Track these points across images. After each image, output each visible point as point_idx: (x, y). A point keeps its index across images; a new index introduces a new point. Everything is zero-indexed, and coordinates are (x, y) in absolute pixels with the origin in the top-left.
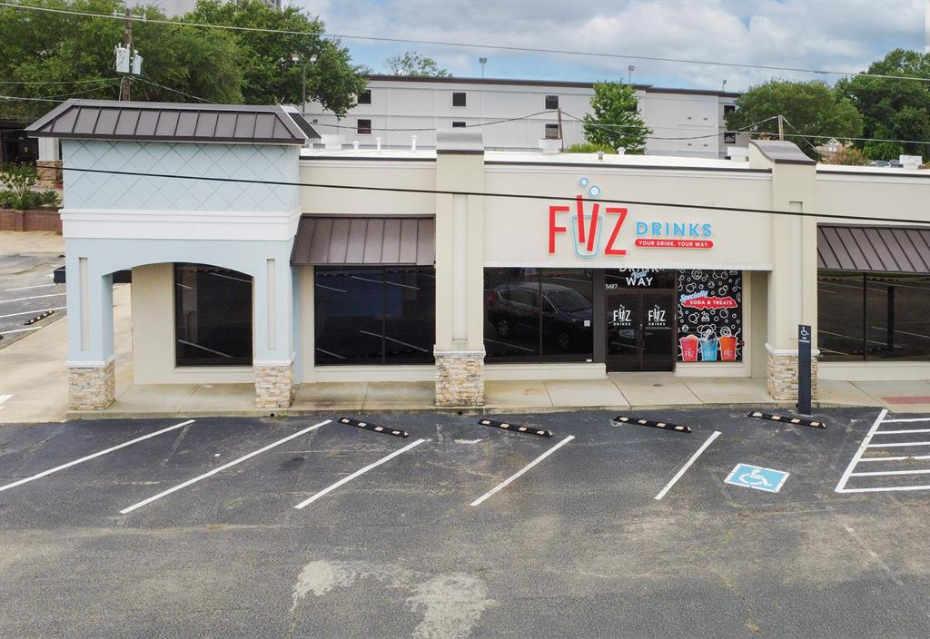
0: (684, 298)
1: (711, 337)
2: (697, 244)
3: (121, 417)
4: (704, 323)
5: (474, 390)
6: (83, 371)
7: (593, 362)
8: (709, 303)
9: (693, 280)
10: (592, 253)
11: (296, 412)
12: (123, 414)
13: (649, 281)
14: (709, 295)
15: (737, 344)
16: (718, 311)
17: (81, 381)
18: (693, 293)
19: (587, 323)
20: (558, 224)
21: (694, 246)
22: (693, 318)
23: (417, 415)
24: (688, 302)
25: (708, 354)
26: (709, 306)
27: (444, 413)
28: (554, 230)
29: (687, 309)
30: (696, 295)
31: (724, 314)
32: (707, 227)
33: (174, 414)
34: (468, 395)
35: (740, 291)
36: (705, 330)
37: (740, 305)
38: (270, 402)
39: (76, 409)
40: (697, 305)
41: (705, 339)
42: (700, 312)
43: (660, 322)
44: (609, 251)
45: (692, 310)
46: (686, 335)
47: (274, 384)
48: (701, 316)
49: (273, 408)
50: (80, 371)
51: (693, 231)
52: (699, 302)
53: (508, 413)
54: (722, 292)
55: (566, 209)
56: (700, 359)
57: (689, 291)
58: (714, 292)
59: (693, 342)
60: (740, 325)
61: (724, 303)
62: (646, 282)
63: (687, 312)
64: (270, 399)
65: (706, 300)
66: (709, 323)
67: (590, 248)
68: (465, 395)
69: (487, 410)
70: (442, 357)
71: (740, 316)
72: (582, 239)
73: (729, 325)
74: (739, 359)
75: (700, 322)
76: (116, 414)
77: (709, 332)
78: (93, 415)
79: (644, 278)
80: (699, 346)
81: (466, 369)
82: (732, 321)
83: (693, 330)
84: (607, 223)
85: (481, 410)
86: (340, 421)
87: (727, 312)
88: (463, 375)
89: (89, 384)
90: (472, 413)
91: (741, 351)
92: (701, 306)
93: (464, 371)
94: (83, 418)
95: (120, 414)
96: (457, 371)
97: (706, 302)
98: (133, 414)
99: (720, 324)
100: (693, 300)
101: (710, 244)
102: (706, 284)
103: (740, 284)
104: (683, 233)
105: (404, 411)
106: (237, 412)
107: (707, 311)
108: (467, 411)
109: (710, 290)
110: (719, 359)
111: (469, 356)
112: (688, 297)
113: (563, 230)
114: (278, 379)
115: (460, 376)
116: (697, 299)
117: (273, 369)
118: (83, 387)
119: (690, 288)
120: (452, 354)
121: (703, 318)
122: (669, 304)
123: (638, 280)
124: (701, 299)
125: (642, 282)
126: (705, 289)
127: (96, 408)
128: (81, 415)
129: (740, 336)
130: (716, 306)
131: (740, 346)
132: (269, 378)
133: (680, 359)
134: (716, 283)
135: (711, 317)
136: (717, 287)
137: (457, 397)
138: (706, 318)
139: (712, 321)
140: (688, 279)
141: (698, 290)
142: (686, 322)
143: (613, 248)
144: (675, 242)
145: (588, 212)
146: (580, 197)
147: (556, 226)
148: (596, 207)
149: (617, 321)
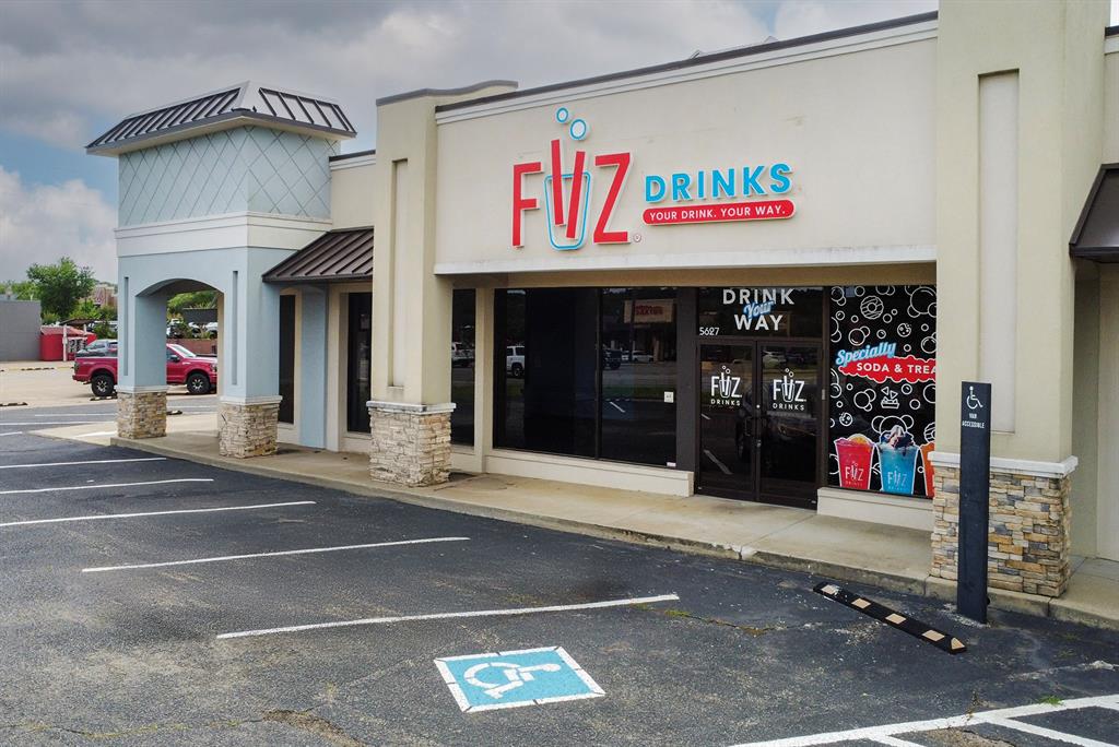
0: (844, 358)
1: (902, 442)
2: (760, 211)
4: (886, 412)
7: (677, 468)
8: (898, 369)
9: (863, 321)
10: (575, 241)
13: (776, 322)
14: (899, 352)
16: (917, 387)
18: (864, 347)
19: (669, 397)
20: (526, 195)
21: (753, 214)
22: (862, 400)
24: (852, 366)
25: (893, 478)
26: (897, 376)
28: (519, 205)
29: (849, 379)
30: (872, 352)
32: (780, 172)
36: (888, 425)
40: (872, 374)
41: (889, 447)
42: (877, 387)
43: (794, 403)
44: (601, 237)
45: (861, 383)
46: (847, 432)
48: (881, 396)
51: (750, 181)
52: (876, 368)
54: (929, 345)
55: (535, 167)
56: (876, 486)
57: (853, 342)
59: (862, 449)
62: (770, 324)
63: (850, 387)
65: (892, 363)
66: (899, 413)
67: (571, 234)
72: (559, 220)
75: (877, 410)
77: (897, 431)
79: (767, 316)
80: (876, 460)
92: (880, 375)
97: (892, 368)
99: (923, 417)
100: (864, 361)
101: (786, 210)
102: (890, 328)
104: (730, 189)
107: (895, 387)
109: (900, 342)
110: (919, 492)
112: (855, 355)
113: (531, 204)
116: (872, 361)
119: (858, 337)
121: (884, 401)
123: (755, 320)
124: (882, 360)
125: (762, 324)
126: (889, 340)
130: (914, 376)
133: (833, 482)
134: (917, 330)
135: (903, 399)
136: (916, 335)
138: (890, 401)
139: (904, 409)
140: (855, 319)
141: (874, 342)
142: (849, 408)
143: (606, 230)
144: (716, 209)
145: (568, 168)
146: (556, 145)
147: (523, 198)
148: (580, 157)
149: (717, 396)
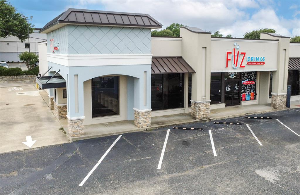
0: (243, 82)
1: (249, 93)
2: (261, 63)
3: (93, 138)
5: (207, 113)
6: (76, 121)
7: (221, 103)
9: (245, 76)
10: (237, 67)
11: (154, 128)
12: (93, 136)
15: (254, 95)
16: (250, 85)
17: (76, 125)
19: (220, 91)
20: (229, 58)
21: (260, 64)
22: (245, 88)
23: (193, 123)
25: (248, 98)
26: (248, 84)
27: (200, 122)
28: (228, 60)
30: (246, 81)
31: (252, 86)
33: (112, 134)
34: (206, 115)
35: (256, 79)
36: (247, 91)
37: (256, 83)
38: (145, 125)
39: (74, 137)
40: (246, 84)
41: (247, 94)
42: (246, 86)
43: (237, 89)
44: (241, 66)
45: (245, 85)
46: (243, 93)
47: (146, 118)
49: (145, 127)
50: (75, 121)
52: (246, 83)
53: (217, 120)
54: (252, 79)
55: (231, 53)
56: (246, 100)
57: (244, 80)
58: (250, 80)
59: (245, 95)
60: (255, 89)
61: (252, 83)
62: (234, 77)
63: (243, 86)
64: (144, 124)
66: (248, 89)
67: (236, 66)
68: (205, 115)
69: (212, 119)
70: (199, 103)
71: (255, 87)
72: (234, 63)
73: (253, 89)
74: (255, 99)
75: (246, 89)
76: (90, 137)
77: (248, 91)
78: (82, 138)
81: (205, 107)
82: (254, 88)
83: (245, 92)
84: (241, 57)
85: (210, 120)
86: (174, 128)
87: (252, 85)
88: (205, 108)
89: (79, 126)
90: (208, 121)
91: (255, 97)
93: (204, 107)
94: (78, 140)
95: (92, 136)
96: (202, 107)
98: (97, 136)
99: (251, 89)
101: (264, 63)
102: (248, 77)
103: (256, 77)
104: (258, 60)
105: (189, 123)
106: (134, 130)
107: (248, 85)
108: (207, 120)
110: (250, 100)
111: (206, 102)
112: (244, 81)
113: (230, 60)
114: (147, 116)
115: (204, 109)
116: (246, 82)
117: (146, 113)
118: (76, 128)
119: (244, 79)
120: (202, 102)
122: (239, 84)
123: (232, 77)
124: (247, 82)
125: (233, 78)
126: (248, 79)
127: (81, 135)
128: (77, 139)
129: (255, 92)
130: (250, 84)
131: (255, 95)
132: (144, 116)
133: (241, 100)
134: (250, 77)
135: (249, 87)
136: (251, 78)
137: (203, 116)
138: (248, 88)
139: (249, 88)
140: (244, 76)
141: (246, 79)
142: (243, 89)
143: (242, 65)
144: (256, 63)
145: (236, 54)
146: (234, 49)
147: (228, 58)
148: (238, 52)
149: (227, 90)
